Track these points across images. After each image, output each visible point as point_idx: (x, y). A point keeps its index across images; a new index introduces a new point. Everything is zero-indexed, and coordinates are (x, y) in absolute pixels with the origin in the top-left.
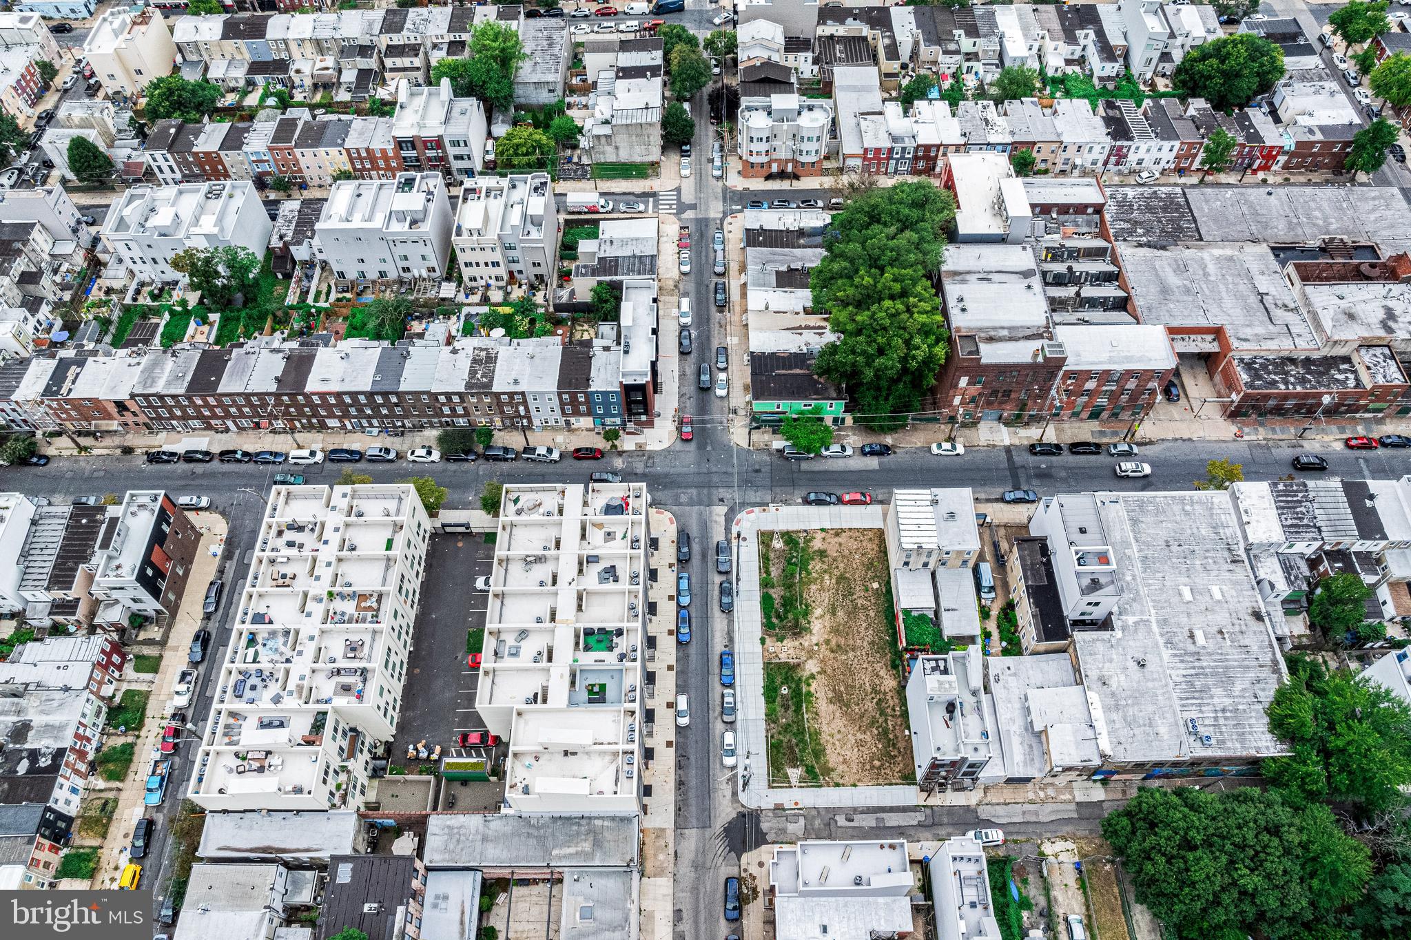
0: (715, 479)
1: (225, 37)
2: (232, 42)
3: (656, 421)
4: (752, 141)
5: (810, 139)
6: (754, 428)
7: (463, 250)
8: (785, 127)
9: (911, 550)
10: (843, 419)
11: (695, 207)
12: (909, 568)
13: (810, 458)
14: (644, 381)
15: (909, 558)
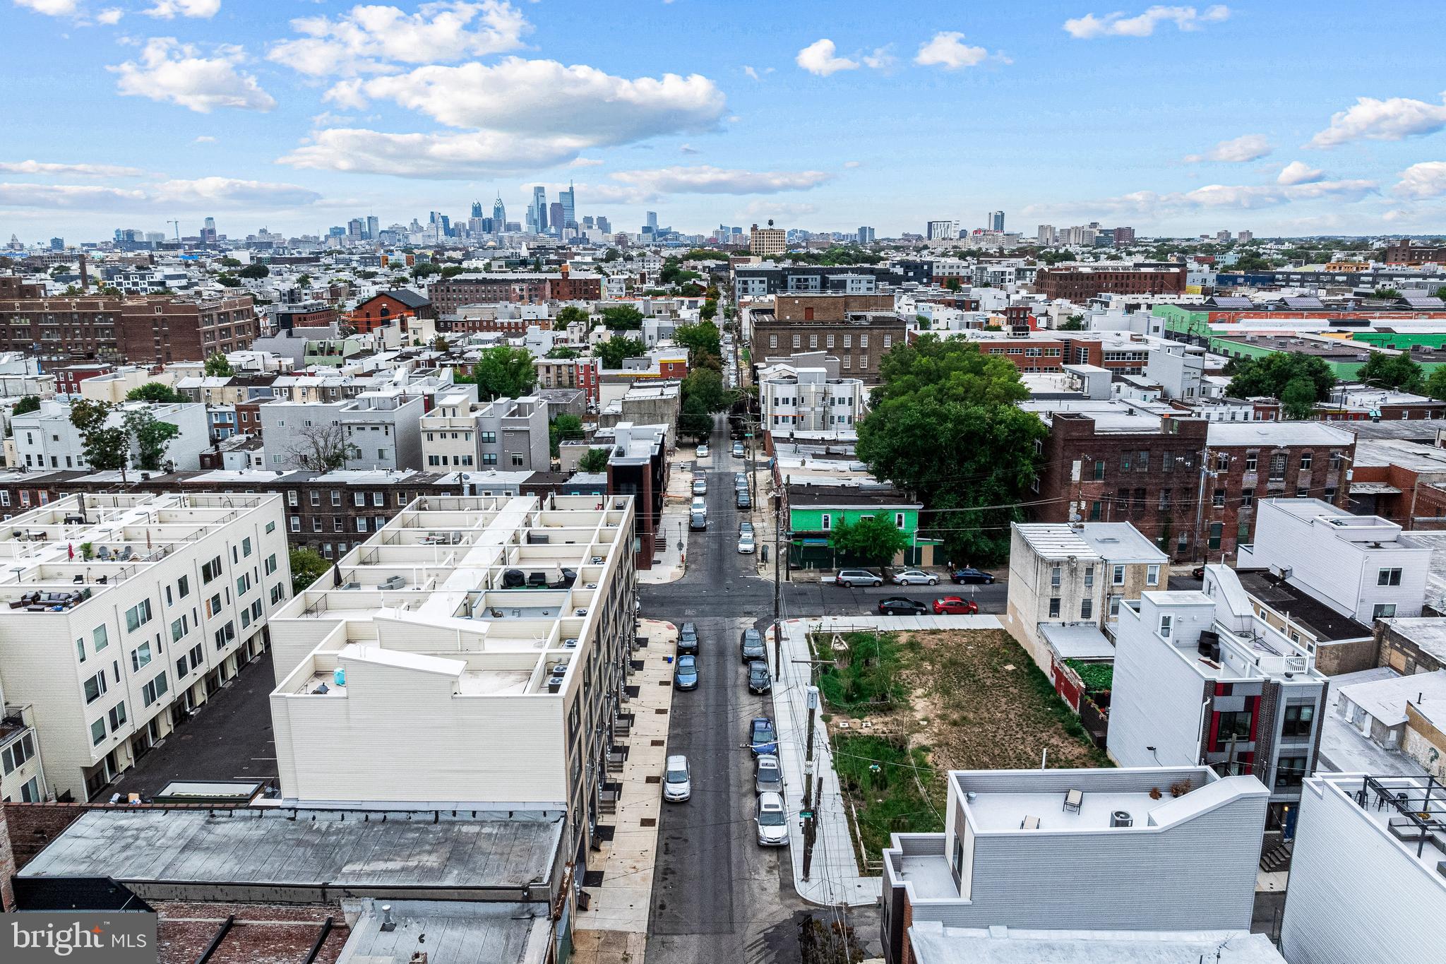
0: (738, 599)
1: (229, 384)
2: (235, 389)
3: (653, 566)
4: (777, 404)
5: (841, 401)
6: (794, 569)
7: (431, 438)
8: (813, 388)
9: (1058, 564)
10: (919, 551)
11: (713, 468)
12: (1061, 620)
13: (877, 584)
14: (641, 463)
15: (1058, 588)
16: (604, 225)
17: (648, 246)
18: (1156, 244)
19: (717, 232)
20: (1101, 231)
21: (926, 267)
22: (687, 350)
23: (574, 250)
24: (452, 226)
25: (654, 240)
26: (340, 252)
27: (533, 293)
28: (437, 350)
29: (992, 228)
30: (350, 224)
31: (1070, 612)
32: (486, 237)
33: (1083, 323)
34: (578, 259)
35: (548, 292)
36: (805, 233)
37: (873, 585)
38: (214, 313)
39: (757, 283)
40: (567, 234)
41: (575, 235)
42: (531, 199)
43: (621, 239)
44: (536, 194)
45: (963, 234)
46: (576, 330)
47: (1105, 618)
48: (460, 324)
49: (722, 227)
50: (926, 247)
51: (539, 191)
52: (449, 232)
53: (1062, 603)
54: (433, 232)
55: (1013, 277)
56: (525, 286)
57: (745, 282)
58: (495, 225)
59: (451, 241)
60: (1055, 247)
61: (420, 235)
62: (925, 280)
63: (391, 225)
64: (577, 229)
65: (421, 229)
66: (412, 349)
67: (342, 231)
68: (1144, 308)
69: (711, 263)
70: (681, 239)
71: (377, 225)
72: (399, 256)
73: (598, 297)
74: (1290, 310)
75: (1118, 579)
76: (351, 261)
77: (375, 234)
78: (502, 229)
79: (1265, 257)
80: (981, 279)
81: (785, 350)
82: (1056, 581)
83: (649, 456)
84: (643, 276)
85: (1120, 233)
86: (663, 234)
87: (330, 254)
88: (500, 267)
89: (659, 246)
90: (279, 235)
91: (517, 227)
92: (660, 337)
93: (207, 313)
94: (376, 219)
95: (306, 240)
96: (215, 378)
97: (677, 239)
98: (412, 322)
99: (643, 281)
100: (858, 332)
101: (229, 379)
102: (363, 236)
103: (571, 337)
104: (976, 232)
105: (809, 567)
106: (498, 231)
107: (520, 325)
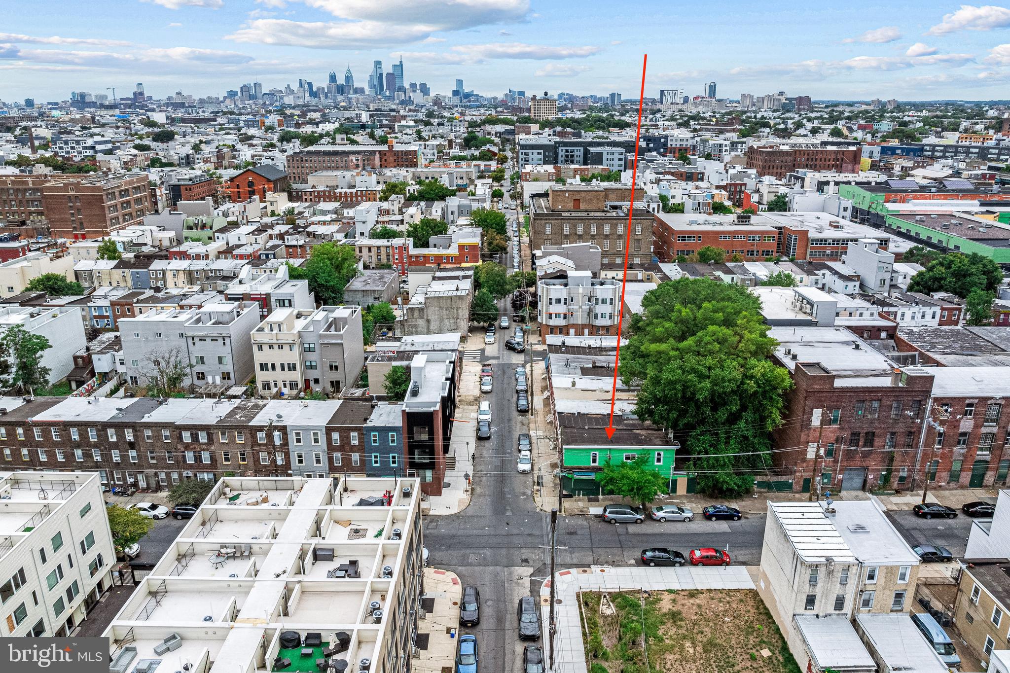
0: (516, 540)
1: (116, 267)
2: (120, 271)
3: (444, 490)
4: (551, 303)
5: (604, 301)
6: (566, 496)
7: (260, 348)
8: (581, 290)
9: (817, 566)
10: (675, 482)
11: (498, 358)
12: (815, 612)
13: (639, 521)
14: (432, 409)
15: (814, 586)
16: (425, 90)
17: (456, 106)
18: (826, 110)
19: (506, 95)
20: (787, 99)
21: (662, 140)
22: (479, 230)
23: (402, 113)
24: (314, 90)
25: (461, 102)
26: (232, 113)
27: (366, 162)
28: (287, 224)
29: (707, 95)
30: (242, 88)
31: (824, 605)
32: (340, 98)
33: (787, 199)
34: (403, 123)
35: (377, 162)
36: (570, 95)
37: (636, 522)
38: (116, 191)
39: (535, 154)
40: (398, 96)
41: (403, 98)
42: (371, 68)
43: (437, 102)
44: (376, 67)
45: (686, 100)
46: (396, 203)
47: (855, 610)
48: (308, 194)
49: (510, 91)
50: (659, 111)
51: (378, 64)
52: (313, 94)
53: (817, 599)
54: (301, 95)
55: (728, 148)
56: (360, 157)
57: (526, 154)
58: (346, 89)
59: (314, 101)
60: (754, 112)
61: (291, 97)
62: (662, 150)
63: (271, 89)
64: (405, 92)
65: (293, 92)
66: (268, 220)
67: (235, 93)
68: (832, 184)
69: (500, 128)
70: (481, 100)
71: (261, 89)
72: (273, 119)
73: (415, 165)
74: (948, 191)
75: (871, 577)
76: (239, 120)
77: (259, 95)
78: (351, 92)
79: (911, 126)
80: (704, 151)
81: (558, 238)
82: (813, 581)
83: (439, 400)
84: (450, 142)
85: (800, 100)
86: (467, 96)
87: (224, 113)
88: (342, 139)
89: (464, 107)
90: (190, 96)
91: (362, 91)
92: (460, 214)
93: (110, 191)
94: (260, 85)
95: (210, 101)
96: (105, 261)
97: (477, 100)
98: (270, 196)
99: (451, 147)
100: (615, 222)
101: (116, 262)
102: (251, 97)
103: (392, 208)
104: (695, 98)
105: (579, 495)
106: (348, 93)
107: (354, 194)
